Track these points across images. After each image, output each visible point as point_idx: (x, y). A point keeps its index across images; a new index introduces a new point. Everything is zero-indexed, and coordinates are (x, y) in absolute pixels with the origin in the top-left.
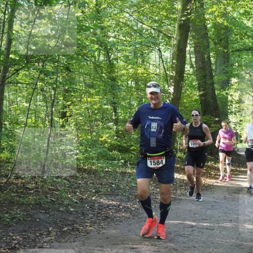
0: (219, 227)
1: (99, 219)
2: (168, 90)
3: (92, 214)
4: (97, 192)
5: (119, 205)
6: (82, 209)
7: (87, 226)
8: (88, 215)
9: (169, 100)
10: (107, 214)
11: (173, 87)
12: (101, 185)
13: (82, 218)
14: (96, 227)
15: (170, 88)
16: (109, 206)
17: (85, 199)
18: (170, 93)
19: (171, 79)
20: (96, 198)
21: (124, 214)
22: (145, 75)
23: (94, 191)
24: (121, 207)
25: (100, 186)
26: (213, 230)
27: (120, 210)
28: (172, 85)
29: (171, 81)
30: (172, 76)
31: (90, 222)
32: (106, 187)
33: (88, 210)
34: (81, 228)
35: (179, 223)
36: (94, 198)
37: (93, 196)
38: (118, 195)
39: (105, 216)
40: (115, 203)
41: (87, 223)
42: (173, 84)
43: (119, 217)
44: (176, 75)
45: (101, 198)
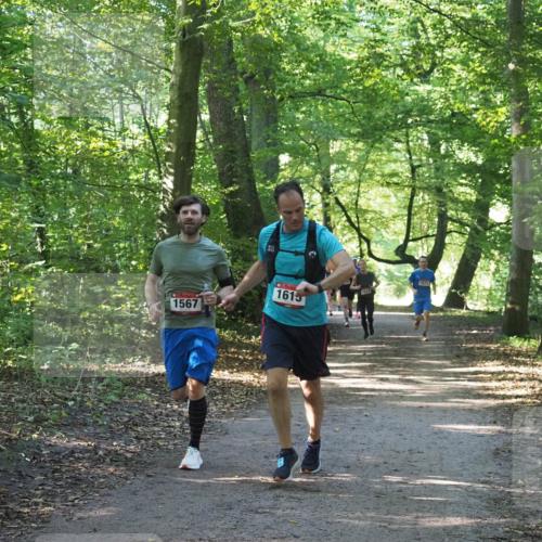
0: (330, 485)
1: (61, 486)
2: (161, 185)
3: (41, 474)
4: (39, 421)
5: (96, 448)
6: (15, 464)
7: (36, 504)
8: (33, 478)
9: (165, 206)
10: (73, 471)
11: (172, 178)
12: (43, 403)
13: (21, 485)
14: (59, 505)
15: (165, 180)
16: (73, 452)
17: (15, 439)
18: (165, 191)
19: (167, 160)
20: (40, 434)
21: (111, 469)
22: (107, 153)
23: (31, 419)
24: (101, 453)
25: (42, 406)
26: (318, 491)
27: (101, 460)
28: (170, 174)
29: (167, 164)
30: (168, 153)
31: (42, 495)
32: (56, 409)
33: (30, 465)
34: (26, 510)
35: (242, 482)
36: (35, 436)
37: (33, 432)
38: (85, 425)
39: (71, 477)
40: (86, 444)
41: (35, 496)
42: (172, 170)
43: (105, 477)
44: (177, 151)
45: (52, 434)
